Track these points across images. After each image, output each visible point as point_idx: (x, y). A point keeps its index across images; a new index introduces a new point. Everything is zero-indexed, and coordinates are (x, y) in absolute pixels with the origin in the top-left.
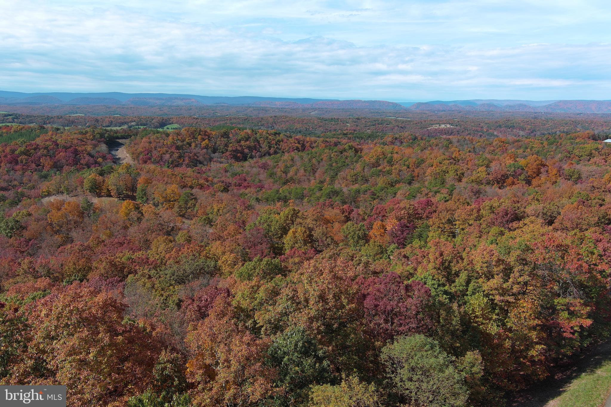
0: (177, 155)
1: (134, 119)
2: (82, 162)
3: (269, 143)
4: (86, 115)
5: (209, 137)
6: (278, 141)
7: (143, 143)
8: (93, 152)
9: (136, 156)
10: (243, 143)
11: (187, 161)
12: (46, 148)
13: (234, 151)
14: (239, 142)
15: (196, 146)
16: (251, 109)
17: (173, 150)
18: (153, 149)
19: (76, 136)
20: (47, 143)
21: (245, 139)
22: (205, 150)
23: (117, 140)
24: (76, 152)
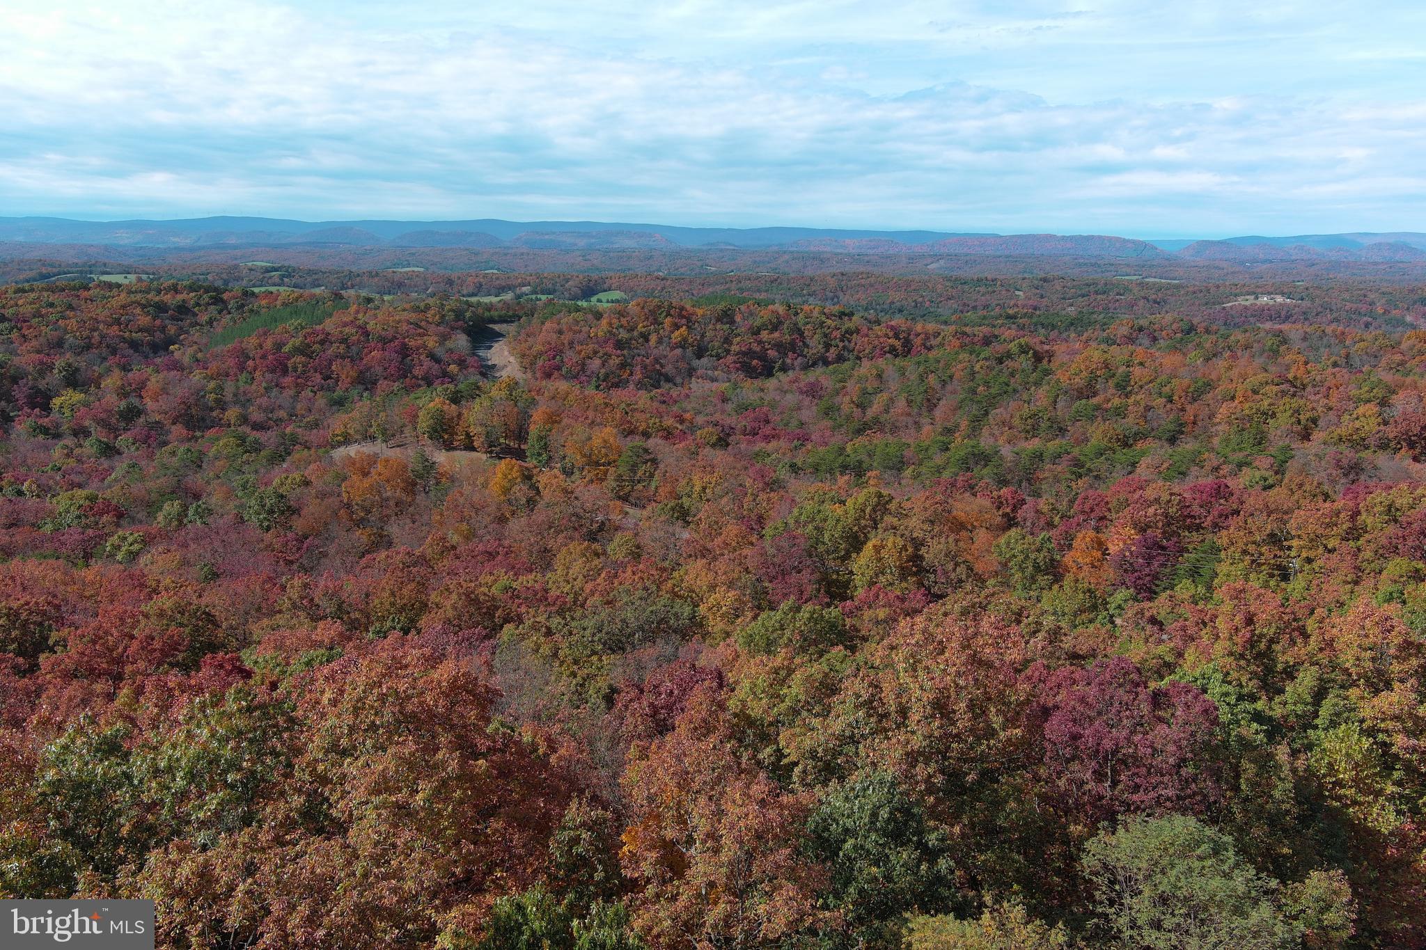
0: (617, 361)
1: (528, 278)
2: (416, 372)
3: (826, 335)
4: (427, 269)
5: (689, 320)
6: (846, 332)
7: (546, 333)
8: (440, 352)
9: (528, 362)
10: (764, 335)
11: (638, 376)
12: (344, 341)
13: (744, 354)
14: (756, 332)
15: (660, 341)
16: (787, 257)
17: (609, 348)
18: (567, 347)
19: (405, 316)
20: (347, 330)
21: (770, 327)
22: (678, 351)
23: (491, 326)
24: (404, 351)
